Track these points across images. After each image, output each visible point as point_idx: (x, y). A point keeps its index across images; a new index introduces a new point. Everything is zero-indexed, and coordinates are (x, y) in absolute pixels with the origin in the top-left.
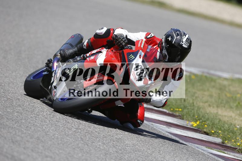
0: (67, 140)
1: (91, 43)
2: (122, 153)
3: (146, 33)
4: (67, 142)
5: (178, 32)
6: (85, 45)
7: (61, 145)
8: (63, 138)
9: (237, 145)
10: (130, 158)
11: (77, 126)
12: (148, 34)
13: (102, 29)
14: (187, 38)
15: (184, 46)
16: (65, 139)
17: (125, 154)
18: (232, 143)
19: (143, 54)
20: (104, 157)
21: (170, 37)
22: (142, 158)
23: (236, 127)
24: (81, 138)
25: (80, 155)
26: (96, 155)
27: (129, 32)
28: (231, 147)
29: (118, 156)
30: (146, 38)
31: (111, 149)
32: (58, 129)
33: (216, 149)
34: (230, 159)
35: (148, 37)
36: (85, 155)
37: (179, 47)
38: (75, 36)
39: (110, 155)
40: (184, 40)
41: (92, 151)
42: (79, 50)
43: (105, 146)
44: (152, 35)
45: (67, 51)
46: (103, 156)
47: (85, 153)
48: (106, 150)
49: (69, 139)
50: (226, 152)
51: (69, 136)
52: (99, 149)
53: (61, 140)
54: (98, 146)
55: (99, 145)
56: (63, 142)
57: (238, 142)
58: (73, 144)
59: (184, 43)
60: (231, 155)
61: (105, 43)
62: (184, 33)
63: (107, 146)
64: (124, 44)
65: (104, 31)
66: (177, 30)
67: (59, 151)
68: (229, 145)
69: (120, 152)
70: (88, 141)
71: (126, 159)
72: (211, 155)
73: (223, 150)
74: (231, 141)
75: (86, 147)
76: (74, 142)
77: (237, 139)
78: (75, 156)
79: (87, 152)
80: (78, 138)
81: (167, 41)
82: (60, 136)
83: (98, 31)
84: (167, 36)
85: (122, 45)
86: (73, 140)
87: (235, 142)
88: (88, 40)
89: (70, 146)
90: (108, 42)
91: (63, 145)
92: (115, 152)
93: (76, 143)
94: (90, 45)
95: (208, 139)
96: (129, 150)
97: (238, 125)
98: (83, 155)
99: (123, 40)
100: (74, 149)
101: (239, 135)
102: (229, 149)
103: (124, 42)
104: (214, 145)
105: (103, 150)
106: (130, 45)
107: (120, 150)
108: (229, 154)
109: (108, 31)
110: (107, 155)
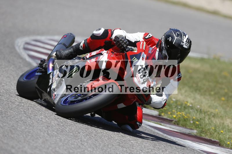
0: (11, 113)
1: (88, 44)
2: (63, 126)
3: (145, 33)
4: (10, 115)
5: (178, 32)
6: (81, 46)
7: (5, 118)
8: (6, 112)
9: (173, 117)
10: (71, 130)
11: (20, 100)
12: (146, 34)
13: (100, 29)
14: (187, 39)
15: (184, 46)
16: (8, 113)
17: (66, 127)
18: (168, 116)
19: (145, 56)
20: (46, 130)
21: (170, 37)
22: (82, 130)
23: (172, 100)
24: (24, 111)
25: (23, 128)
26: (39, 128)
27: (127, 32)
28: (167, 119)
29: (59, 129)
30: (144, 38)
31: (52, 122)
32: (2, 102)
33: (153, 122)
34: (167, 130)
35: (146, 37)
36: (27, 127)
37: (179, 48)
38: (67, 35)
39: (52, 127)
40: (185, 40)
41: (35, 124)
42: (75, 50)
43: (47, 119)
44: (150, 35)
45: (63, 51)
46: (45, 128)
47: (27, 126)
48: (48, 123)
49: (12, 113)
50: (162, 124)
51: (13, 110)
52: (41, 122)
53: (5, 114)
54: (40, 119)
55: (42, 118)
56: (7, 116)
57: (174, 114)
58: (16, 117)
59: (184, 43)
60: (168, 127)
61: (103, 44)
62: (184, 34)
63: (49, 119)
64: (125, 46)
65: (101, 31)
66: (177, 31)
67: (3, 124)
68: (165, 117)
69: (61, 124)
70: (31, 114)
71: (68, 131)
72: (148, 127)
73: (159, 122)
74: (167, 113)
75: (29, 120)
76: (17, 115)
77: (173, 112)
78: (19, 129)
79: (30, 125)
80: (21, 111)
81: (167, 41)
82: (4, 109)
83: (95, 32)
84: (167, 36)
85: (123, 47)
86: (17, 114)
87: (171, 114)
88: (85, 40)
89: (13, 119)
90: (106, 43)
91: (7, 118)
92: (57, 125)
93: (19, 116)
94: (87, 46)
95: (145, 112)
96: (70, 123)
97: (174, 98)
98: (26, 128)
99: (124, 42)
100: (17, 122)
101: (175, 107)
102: (165, 121)
103: (125, 44)
104: (151, 118)
105: (45, 123)
106: (131, 47)
107: (62, 123)
108: (166, 126)
109: (106, 32)
110: (49, 128)
